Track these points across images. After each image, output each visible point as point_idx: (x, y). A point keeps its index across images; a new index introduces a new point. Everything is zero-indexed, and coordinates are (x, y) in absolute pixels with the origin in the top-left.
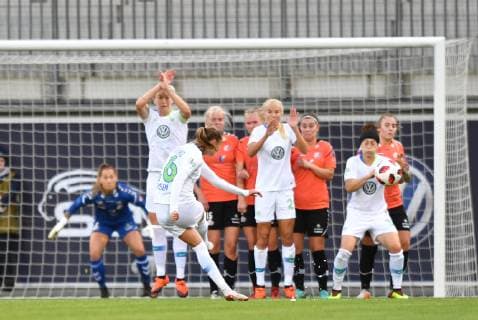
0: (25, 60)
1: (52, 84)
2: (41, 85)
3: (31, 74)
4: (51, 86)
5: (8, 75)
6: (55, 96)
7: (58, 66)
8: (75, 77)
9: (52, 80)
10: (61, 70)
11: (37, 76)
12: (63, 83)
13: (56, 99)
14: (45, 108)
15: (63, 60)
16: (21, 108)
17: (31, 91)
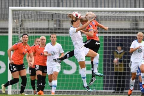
0: (124, 15)
1: (134, 23)
2: (130, 23)
3: (127, 20)
4: (134, 24)
5: (119, 20)
6: (135, 27)
7: (136, 17)
8: (142, 20)
9: (134, 22)
10: (137, 18)
11: (129, 20)
12: (137, 23)
13: (135, 28)
14: (131, 31)
15: (138, 15)
16: (123, 31)
17: (126, 25)
